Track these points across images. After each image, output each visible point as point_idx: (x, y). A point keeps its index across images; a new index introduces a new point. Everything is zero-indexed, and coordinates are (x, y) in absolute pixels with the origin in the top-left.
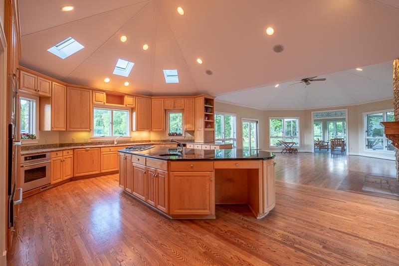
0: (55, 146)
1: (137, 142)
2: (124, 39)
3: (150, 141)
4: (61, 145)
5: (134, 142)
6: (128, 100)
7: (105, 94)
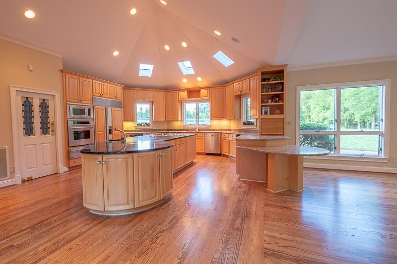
0: (164, 130)
1: (216, 130)
2: (167, 48)
3: (230, 130)
4: (168, 130)
5: (214, 130)
6: (204, 92)
7: (186, 91)
